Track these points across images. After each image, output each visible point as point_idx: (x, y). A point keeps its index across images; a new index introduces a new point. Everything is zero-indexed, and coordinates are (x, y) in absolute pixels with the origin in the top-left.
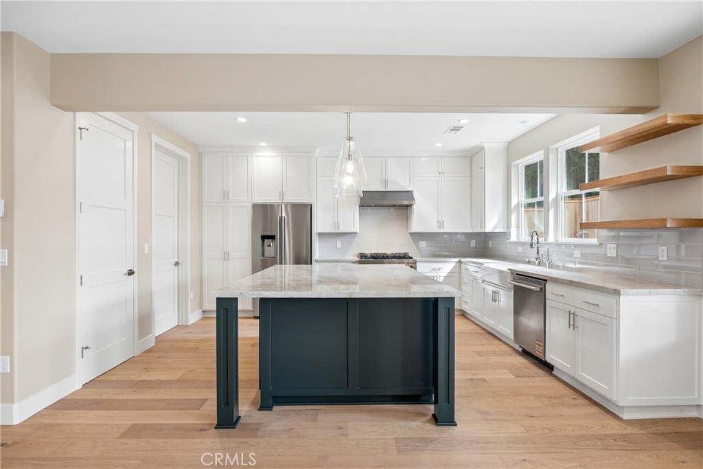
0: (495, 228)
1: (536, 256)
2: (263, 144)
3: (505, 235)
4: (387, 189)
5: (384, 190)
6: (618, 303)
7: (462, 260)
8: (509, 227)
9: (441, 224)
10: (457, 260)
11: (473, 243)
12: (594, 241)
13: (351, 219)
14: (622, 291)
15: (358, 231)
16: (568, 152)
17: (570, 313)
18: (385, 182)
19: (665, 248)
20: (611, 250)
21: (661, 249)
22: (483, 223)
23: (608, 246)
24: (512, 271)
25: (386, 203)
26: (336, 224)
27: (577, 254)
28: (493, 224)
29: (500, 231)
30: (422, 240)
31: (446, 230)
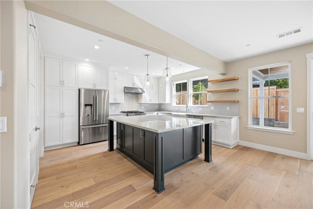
0: (168, 102)
1: (186, 110)
2: (87, 60)
3: (170, 104)
4: (134, 87)
5: (133, 87)
6: (231, 121)
7: (158, 112)
8: (171, 102)
9: (150, 100)
10: (157, 112)
11: (156, 107)
12: (207, 106)
13: (121, 98)
14: (233, 117)
15: (124, 102)
16: (193, 81)
17: (214, 125)
18: (134, 84)
19: (229, 107)
20: (212, 108)
21: (227, 107)
22: (165, 100)
23: (211, 107)
24: (187, 115)
25: (133, 92)
26: (115, 99)
27: (201, 109)
28: (167, 101)
29: (169, 103)
30: (143, 106)
31: (152, 103)
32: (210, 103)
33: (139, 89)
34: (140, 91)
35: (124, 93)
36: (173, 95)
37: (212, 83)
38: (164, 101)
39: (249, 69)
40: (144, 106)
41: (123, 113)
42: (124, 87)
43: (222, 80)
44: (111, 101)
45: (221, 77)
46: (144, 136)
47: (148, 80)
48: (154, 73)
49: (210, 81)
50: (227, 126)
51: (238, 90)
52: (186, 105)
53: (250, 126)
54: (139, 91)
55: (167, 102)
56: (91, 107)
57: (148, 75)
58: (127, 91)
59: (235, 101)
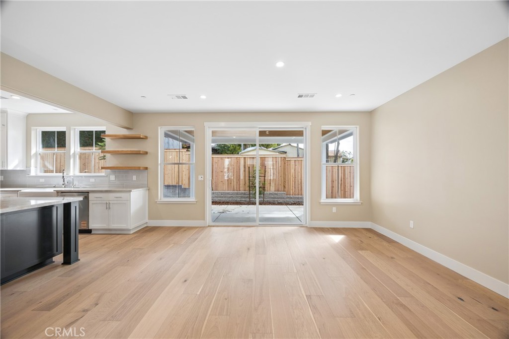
1: (63, 183)
6: (130, 195)
12: (104, 174)
14: (132, 190)
16: (80, 132)
17: (107, 203)
19: (135, 176)
20: (112, 178)
21: (134, 176)
22: (6, 163)
23: (111, 176)
24: (58, 192)
27: (92, 180)
28: (13, 164)
29: (18, 169)
32: (109, 170)
36: (33, 152)
37: (111, 139)
39: (159, 127)
43: (123, 137)
45: (125, 132)
49: (108, 136)
50: (125, 203)
51: (146, 153)
52: (62, 174)
53: (161, 199)
55: (10, 168)
59: (140, 167)
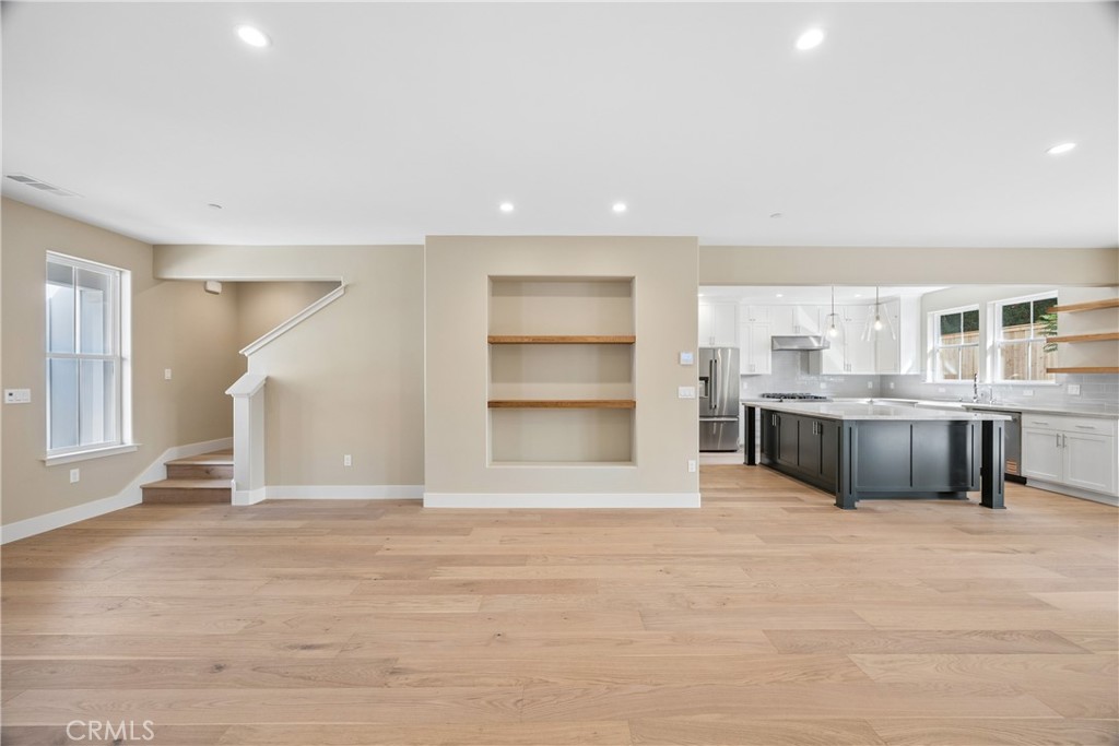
0: (909, 371)
1: (974, 395)
3: (919, 378)
4: (798, 335)
5: (795, 335)
7: (874, 400)
8: (923, 369)
9: (848, 367)
10: (869, 399)
11: (870, 385)
12: (1052, 382)
13: (764, 362)
15: (770, 373)
17: (1058, 436)
18: (797, 328)
20: (1074, 389)
22: (898, 365)
23: (1070, 386)
24: (968, 407)
25: (795, 347)
26: (751, 367)
27: (1028, 392)
28: (907, 367)
29: (911, 373)
30: (824, 381)
31: (853, 372)
32: (1065, 375)
33: (813, 340)
34: (816, 345)
35: (773, 350)
36: (930, 348)
37: (1070, 313)
38: (895, 370)
40: (829, 382)
41: (768, 397)
42: (773, 337)
44: (743, 370)
46: (822, 433)
47: (833, 326)
48: (858, 296)
50: (1103, 442)
52: (972, 381)
54: (811, 342)
55: (903, 372)
56: (706, 382)
57: (833, 314)
58: (779, 347)
